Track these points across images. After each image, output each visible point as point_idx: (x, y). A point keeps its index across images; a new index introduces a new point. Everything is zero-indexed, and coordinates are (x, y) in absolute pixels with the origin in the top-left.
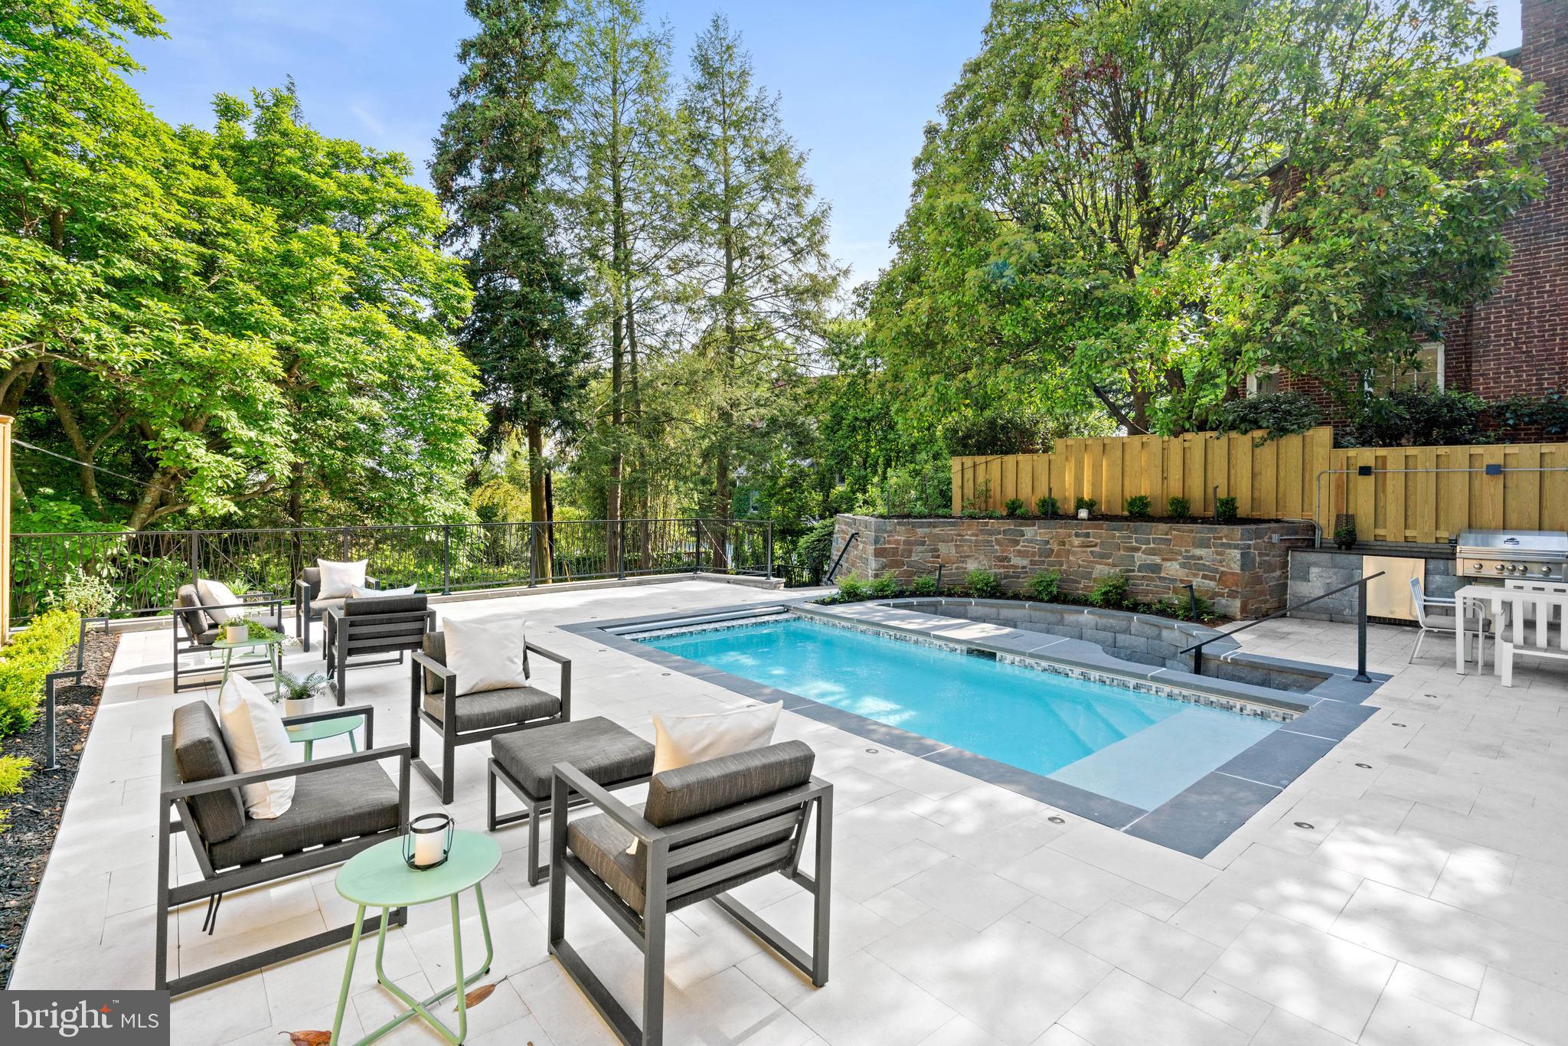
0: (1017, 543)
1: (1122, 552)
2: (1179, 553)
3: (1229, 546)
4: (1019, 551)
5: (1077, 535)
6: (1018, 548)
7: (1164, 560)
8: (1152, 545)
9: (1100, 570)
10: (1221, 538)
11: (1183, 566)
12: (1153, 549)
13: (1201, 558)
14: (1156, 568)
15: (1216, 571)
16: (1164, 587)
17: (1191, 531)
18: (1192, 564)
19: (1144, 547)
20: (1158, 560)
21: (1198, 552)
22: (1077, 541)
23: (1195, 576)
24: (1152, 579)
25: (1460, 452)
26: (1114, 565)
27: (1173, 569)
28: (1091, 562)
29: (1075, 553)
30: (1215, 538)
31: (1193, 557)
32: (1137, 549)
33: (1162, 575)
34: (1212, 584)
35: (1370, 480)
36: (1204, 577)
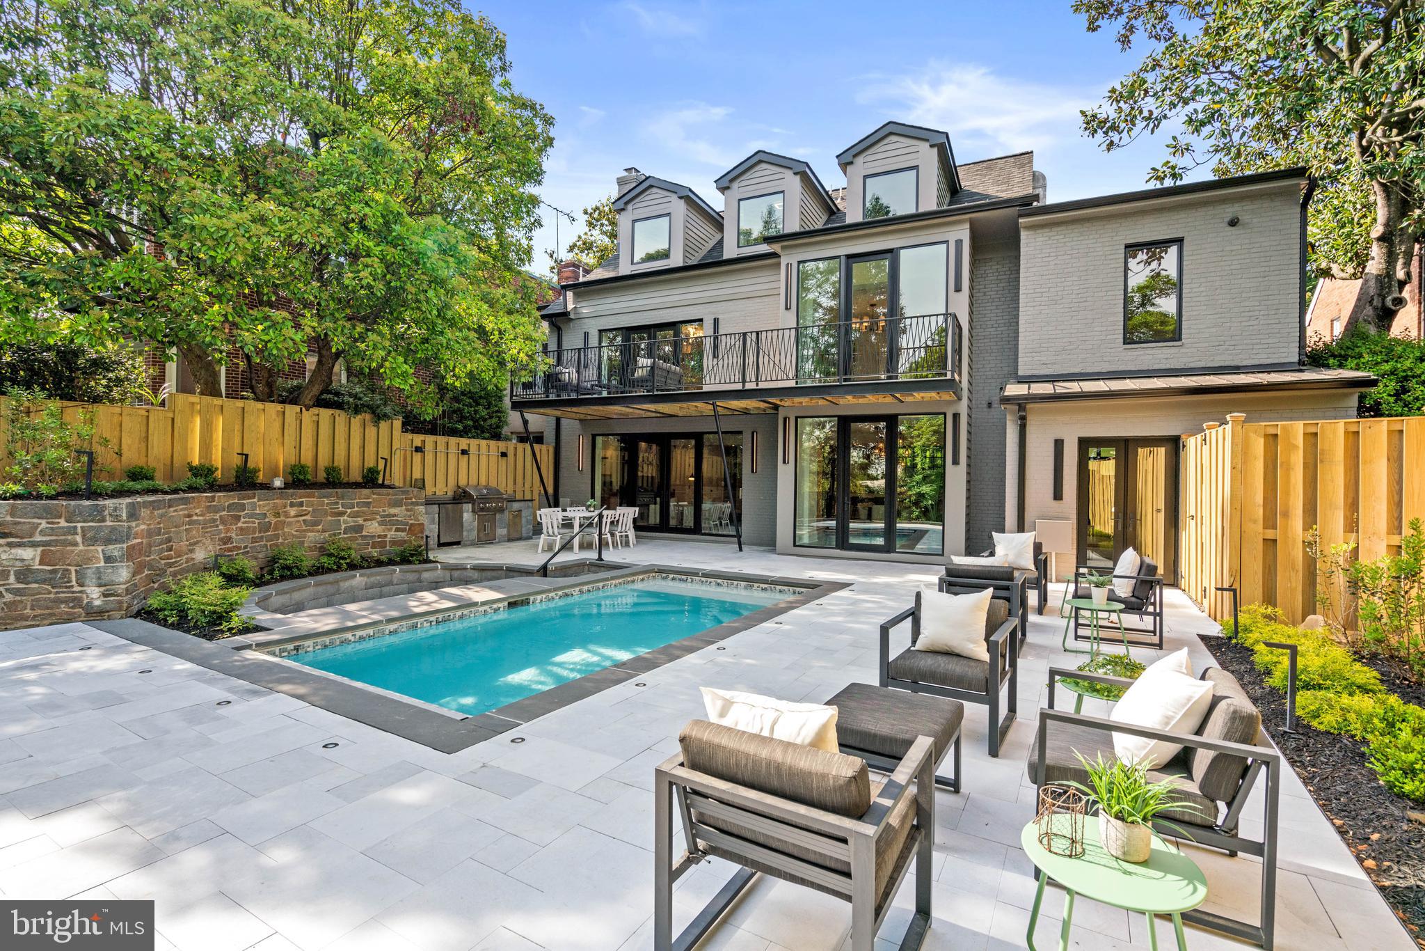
0: (238, 518)
1: (330, 518)
2: (377, 513)
3: (417, 504)
4: (241, 529)
5: (292, 505)
6: (240, 525)
7: (365, 520)
8: (356, 509)
9: (312, 537)
10: (411, 499)
11: (381, 523)
12: (358, 512)
13: (394, 515)
14: (359, 528)
15: (407, 524)
16: (365, 544)
17: (388, 494)
18: (387, 521)
19: (349, 511)
20: (360, 520)
21: (393, 511)
22: (293, 512)
23: (390, 530)
24: (356, 539)
25: (453, 441)
26: (324, 531)
27: (373, 527)
28: (304, 531)
29: (290, 524)
30: (406, 499)
31: (389, 515)
32: (342, 514)
33: (364, 533)
34: (403, 534)
35: (419, 454)
36: (397, 530)
